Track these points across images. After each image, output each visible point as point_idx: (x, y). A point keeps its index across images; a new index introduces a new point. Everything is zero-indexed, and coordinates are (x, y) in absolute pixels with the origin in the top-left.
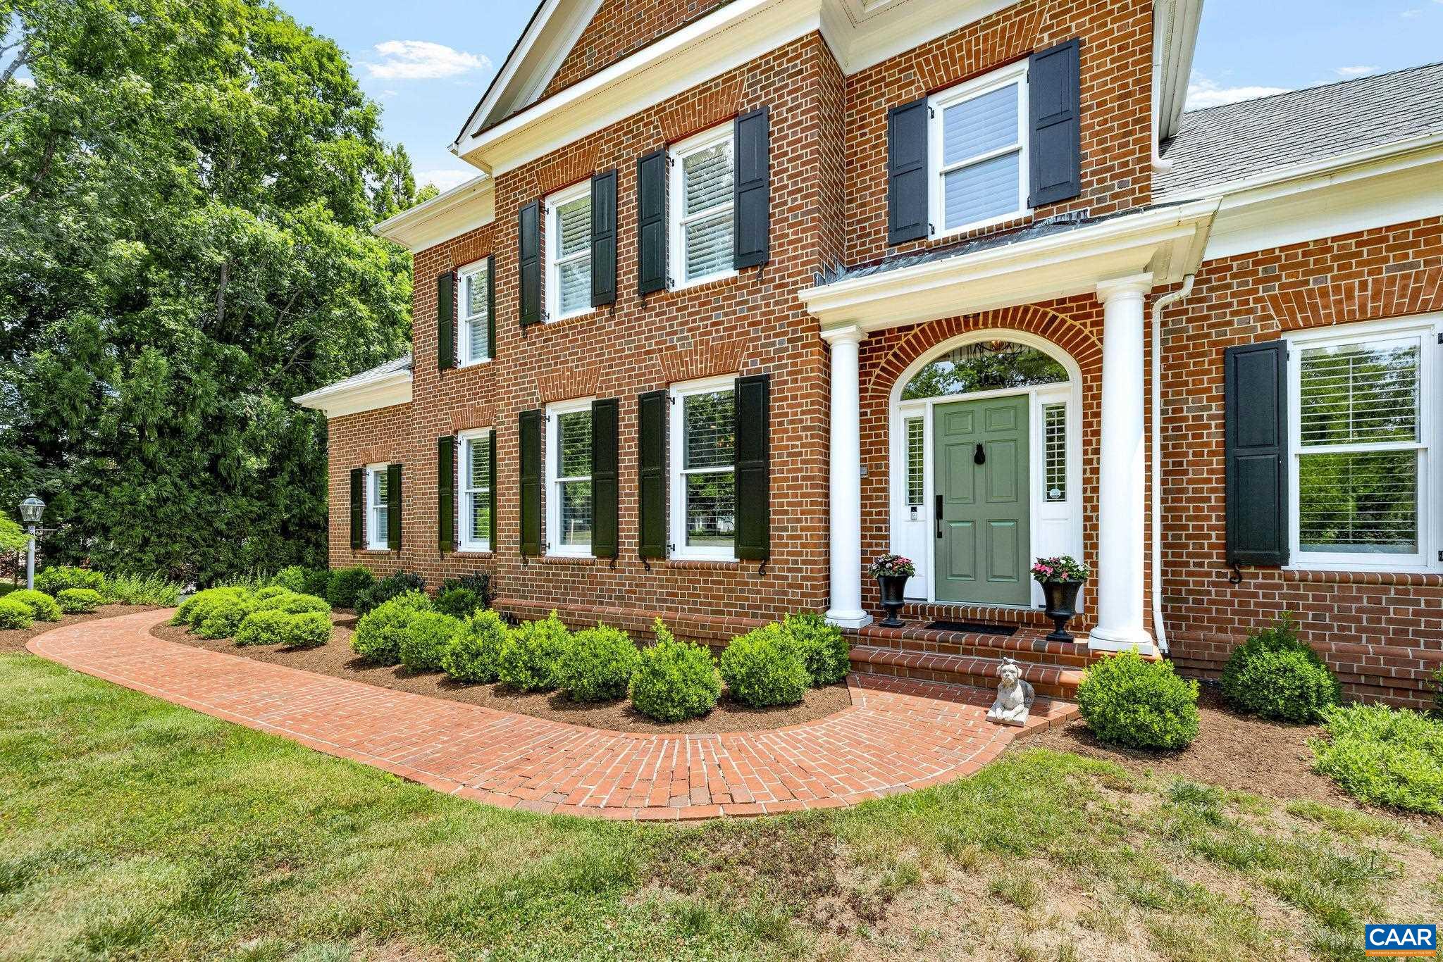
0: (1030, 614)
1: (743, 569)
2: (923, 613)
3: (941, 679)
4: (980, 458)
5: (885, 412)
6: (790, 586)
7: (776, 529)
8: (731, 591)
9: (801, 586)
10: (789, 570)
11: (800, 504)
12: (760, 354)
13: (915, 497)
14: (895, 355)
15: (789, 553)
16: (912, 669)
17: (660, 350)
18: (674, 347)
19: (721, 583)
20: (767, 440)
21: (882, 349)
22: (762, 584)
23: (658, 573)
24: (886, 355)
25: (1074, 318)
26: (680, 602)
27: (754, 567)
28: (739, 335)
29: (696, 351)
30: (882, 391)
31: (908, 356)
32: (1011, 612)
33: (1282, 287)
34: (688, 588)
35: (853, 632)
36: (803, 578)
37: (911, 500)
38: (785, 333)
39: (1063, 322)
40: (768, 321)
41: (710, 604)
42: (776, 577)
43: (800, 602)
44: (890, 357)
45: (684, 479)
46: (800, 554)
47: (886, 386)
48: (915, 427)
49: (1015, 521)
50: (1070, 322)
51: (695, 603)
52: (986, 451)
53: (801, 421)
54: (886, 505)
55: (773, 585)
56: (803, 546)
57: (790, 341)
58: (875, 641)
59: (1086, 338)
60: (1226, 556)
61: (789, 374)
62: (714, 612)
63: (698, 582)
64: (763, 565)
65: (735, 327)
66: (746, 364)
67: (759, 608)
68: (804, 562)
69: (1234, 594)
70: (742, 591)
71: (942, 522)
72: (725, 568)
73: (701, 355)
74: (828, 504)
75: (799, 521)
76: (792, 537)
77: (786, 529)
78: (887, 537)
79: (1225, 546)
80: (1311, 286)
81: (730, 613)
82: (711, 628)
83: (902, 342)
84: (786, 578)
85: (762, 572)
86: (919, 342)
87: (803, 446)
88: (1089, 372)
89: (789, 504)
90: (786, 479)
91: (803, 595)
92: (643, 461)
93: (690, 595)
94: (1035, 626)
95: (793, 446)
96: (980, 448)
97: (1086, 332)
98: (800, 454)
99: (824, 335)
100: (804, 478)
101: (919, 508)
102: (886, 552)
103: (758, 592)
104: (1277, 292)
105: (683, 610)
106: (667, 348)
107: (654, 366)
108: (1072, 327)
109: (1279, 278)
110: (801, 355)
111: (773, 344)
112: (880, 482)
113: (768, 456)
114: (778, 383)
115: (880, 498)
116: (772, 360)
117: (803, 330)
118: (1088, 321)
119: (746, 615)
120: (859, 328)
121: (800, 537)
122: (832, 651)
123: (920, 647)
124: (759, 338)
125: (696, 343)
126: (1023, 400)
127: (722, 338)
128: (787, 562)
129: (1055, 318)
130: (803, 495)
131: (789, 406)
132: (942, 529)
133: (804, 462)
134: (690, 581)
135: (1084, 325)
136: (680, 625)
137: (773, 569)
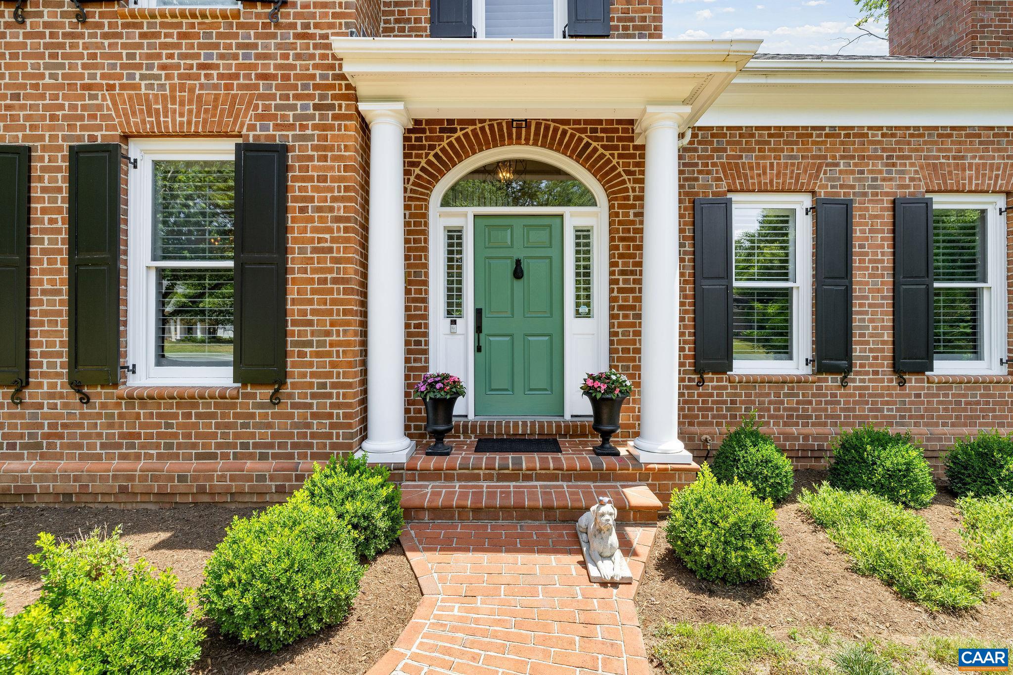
0: (567, 427)
1: (246, 396)
2: (465, 432)
3: (509, 517)
4: (518, 273)
5: (425, 216)
6: (314, 416)
7: (296, 344)
8: (228, 426)
9: (330, 416)
10: (314, 396)
11: (330, 313)
12: (274, 117)
13: (453, 309)
14: (436, 156)
15: (313, 375)
16: (477, 511)
17: (111, 87)
18: (137, 87)
19: (213, 416)
20: (283, 230)
21: (422, 147)
22: (274, 416)
23: (103, 406)
24: (427, 155)
25: (605, 147)
26: (143, 446)
27: (263, 393)
28: (241, 87)
29: (173, 98)
30: (422, 194)
31: (451, 159)
32: (550, 424)
33: (728, 157)
34: (158, 426)
35: (399, 467)
36: (334, 406)
37: (449, 313)
38: (311, 97)
39: (595, 150)
40: (286, 77)
41: (194, 446)
42: (294, 406)
43: (329, 436)
44: (431, 157)
45: (153, 275)
46: (329, 375)
47: (427, 188)
48: (454, 237)
49: (549, 335)
50: (601, 151)
51: (169, 446)
52: (524, 266)
53: (331, 209)
54: (425, 317)
55: (290, 416)
56: (334, 365)
57: (316, 107)
58: (426, 475)
59: (614, 168)
60: (695, 364)
61: (315, 148)
62: (199, 457)
63: (175, 416)
64: (277, 391)
65: (236, 76)
66: (252, 128)
67: (271, 446)
68: (334, 386)
69: (699, 395)
70: (245, 426)
71: (482, 336)
72: (221, 397)
73: (182, 104)
74: (365, 314)
75: (328, 333)
76: (318, 354)
77: (309, 344)
78: (426, 352)
79: (695, 357)
80: (744, 160)
81: (225, 456)
82: (195, 479)
83: (444, 144)
84: (310, 406)
85: (275, 400)
86: (462, 146)
87: (333, 240)
88: (616, 199)
89: (314, 312)
90: (311, 281)
91: (333, 426)
92: (75, 243)
93: (160, 435)
94: (571, 436)
95: (320, 240)
96: (518, 262)
97: (614, 162)
98: (330, 250)
99: (362, 107)
100: (335, 281)
101: (458, 320)
102: (426, 369)
103: (269, 426)
104: (725, 160)
105: (149, 457)
106: (123, 87)
107: (99, 107)
108: (602, 156)
109: (725, 150)
110: (331, 128)
111: (293, 108)
112: (419, 292)
113: (285, 251)
114: (300, 158)
115: (420, 309)
116: (291, 127)
117: (334, 97)
118: (616, 153)
119: (251, 456)
120: (407, 109)
121: (329, 354)
122: (384, 509)
123: (477, 478)
124: (273, 97)
125: (173, 88)
126: (558, 220)
127: (216, 87)
128: (311, 386)
129: (588, 145)
130: (334, 302)
131: (315, 189)
132: (482, 344)
133: (335, 260)
134: (160, 416)
135: (612, 155)
136: (143, 478)
137: (290, 396)
